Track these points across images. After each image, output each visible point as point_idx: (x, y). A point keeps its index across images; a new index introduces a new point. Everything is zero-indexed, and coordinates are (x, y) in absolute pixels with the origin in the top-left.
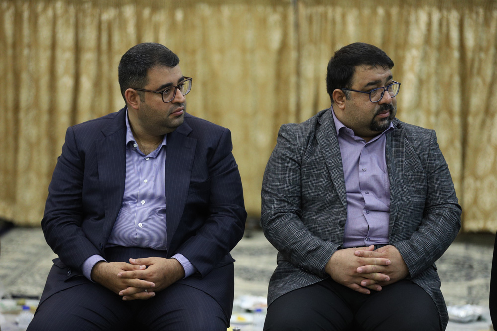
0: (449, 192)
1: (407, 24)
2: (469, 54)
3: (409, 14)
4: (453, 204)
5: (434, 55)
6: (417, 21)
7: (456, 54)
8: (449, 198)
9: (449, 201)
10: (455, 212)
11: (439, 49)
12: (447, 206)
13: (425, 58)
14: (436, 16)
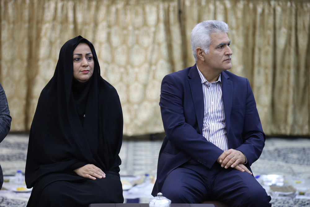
0: (3, 108)
1: (43, 9)
2: (79, 27)
3: (44, 4)
4: (5, 115)
5: (59, 27)
6: (49, 6)
7: (71, 26)
8: (3, 111)
9: (3, 113)
10: (6, 119)
11: (62, 23)
12: (2, 116)
13: (53, 28)
14: (60, 5)
